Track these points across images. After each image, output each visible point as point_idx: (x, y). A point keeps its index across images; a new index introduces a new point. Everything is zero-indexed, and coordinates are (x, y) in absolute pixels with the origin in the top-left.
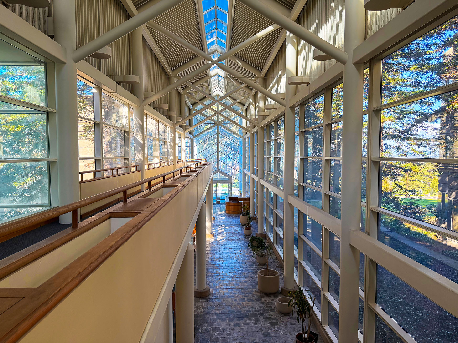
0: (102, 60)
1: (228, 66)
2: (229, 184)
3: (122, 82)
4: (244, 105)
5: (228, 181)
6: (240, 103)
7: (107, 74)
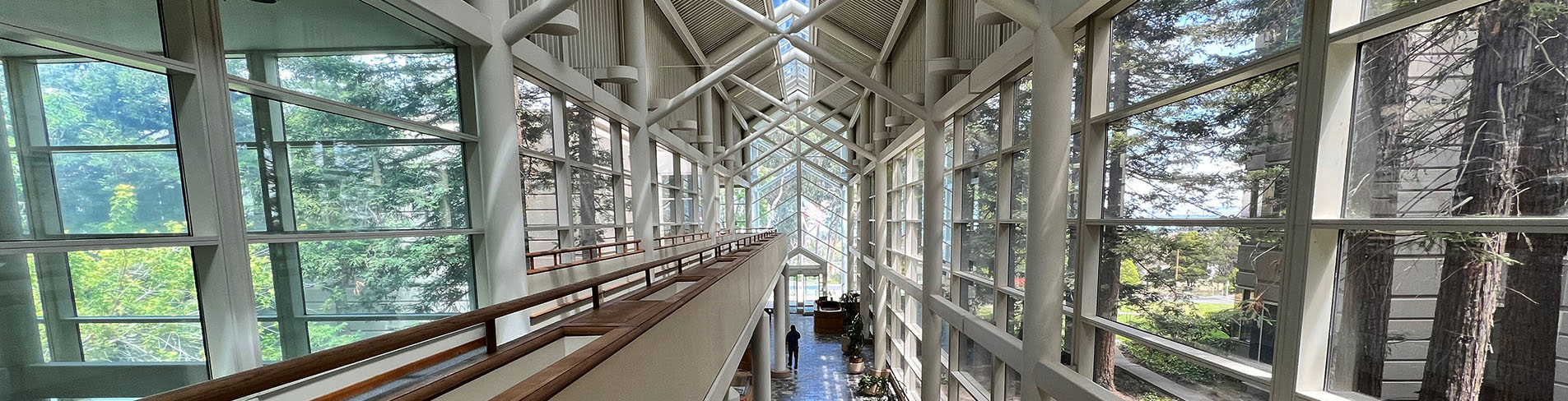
0: (565, 38)
1: (815, 44)
2: (821, 275)
3: (606, 81)
4: (849, 119)
5: (820, 270)
6: (840, 114)
7: (575, 64)
